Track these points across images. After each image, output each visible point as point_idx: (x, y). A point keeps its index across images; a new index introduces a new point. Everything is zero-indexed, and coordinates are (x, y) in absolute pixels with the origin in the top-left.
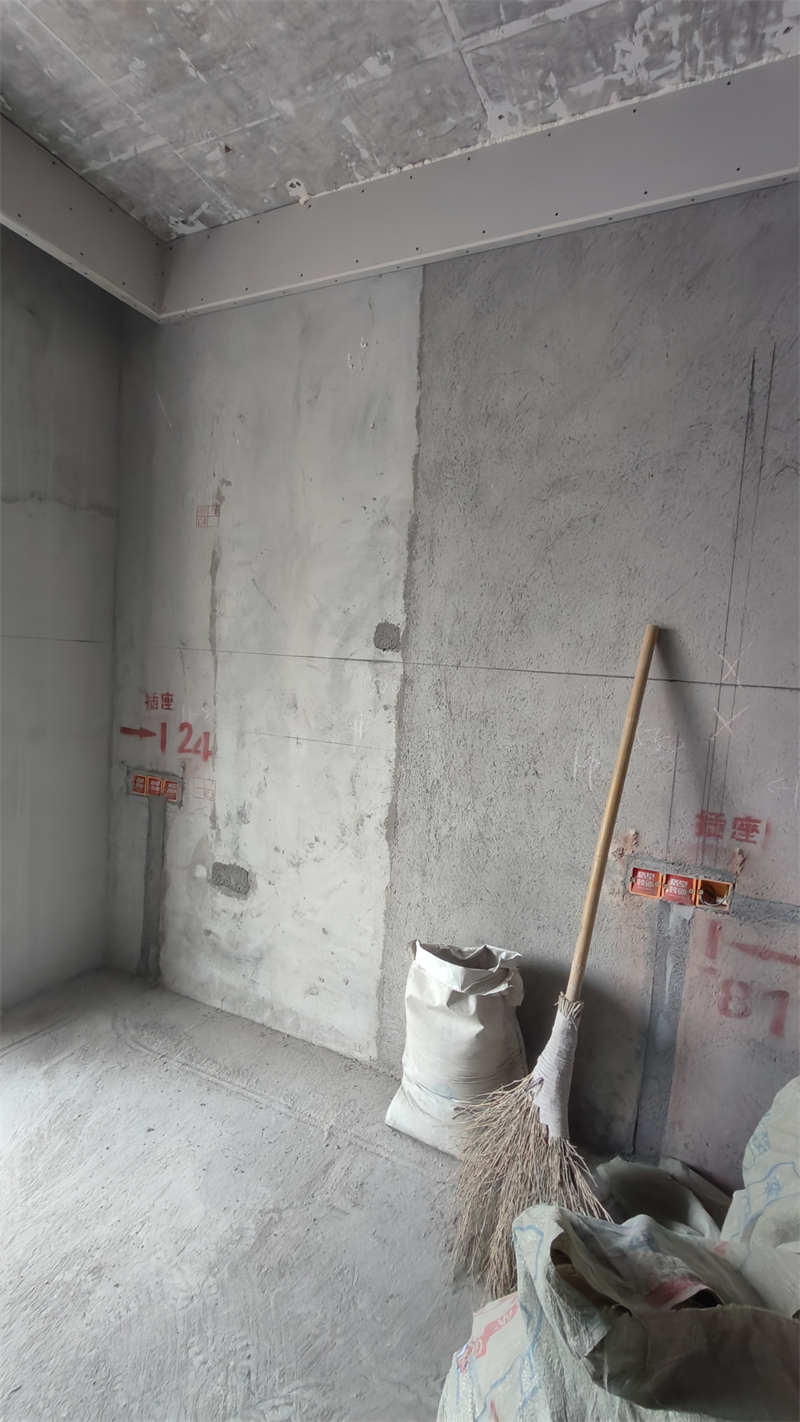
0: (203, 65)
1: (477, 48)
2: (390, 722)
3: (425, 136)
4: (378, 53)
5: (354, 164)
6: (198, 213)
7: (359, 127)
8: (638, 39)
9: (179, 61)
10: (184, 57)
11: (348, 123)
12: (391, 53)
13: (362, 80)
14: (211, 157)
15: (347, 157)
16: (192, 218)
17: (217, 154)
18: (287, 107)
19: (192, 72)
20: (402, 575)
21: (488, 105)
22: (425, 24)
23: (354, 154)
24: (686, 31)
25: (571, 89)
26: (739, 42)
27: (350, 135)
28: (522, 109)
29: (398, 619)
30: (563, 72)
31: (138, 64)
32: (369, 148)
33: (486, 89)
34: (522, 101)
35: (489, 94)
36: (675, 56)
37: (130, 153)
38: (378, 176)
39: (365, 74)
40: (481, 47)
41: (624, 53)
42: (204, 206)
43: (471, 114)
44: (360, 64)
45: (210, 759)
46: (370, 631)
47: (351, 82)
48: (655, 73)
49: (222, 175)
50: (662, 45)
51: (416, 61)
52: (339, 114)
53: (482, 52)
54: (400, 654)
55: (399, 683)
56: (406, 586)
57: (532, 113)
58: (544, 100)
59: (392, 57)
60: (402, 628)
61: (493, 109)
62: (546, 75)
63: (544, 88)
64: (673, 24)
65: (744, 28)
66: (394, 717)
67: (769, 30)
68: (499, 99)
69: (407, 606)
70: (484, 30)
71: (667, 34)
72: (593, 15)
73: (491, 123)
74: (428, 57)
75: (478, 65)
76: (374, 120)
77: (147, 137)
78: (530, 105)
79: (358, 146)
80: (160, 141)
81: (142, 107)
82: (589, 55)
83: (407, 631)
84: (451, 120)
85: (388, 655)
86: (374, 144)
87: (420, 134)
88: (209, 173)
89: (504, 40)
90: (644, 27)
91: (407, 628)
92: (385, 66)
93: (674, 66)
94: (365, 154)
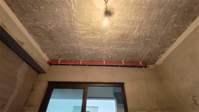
0: (149, 38)
6: (160, 53)
9: (146, 40)
10: (146, 39)
14: (157, 46)
16: (160, 54)
17: (158, 45)
18: (164, 32)
19: (148, 39)
27: (177, 26)
31: (142, 44)
37: (147, 53)
42: (160, 52)
47: (171, 21)
49: (160, 46)
77: (148, 50)
80: (150, 49)
81: (145, 48)
88: (158, 48)
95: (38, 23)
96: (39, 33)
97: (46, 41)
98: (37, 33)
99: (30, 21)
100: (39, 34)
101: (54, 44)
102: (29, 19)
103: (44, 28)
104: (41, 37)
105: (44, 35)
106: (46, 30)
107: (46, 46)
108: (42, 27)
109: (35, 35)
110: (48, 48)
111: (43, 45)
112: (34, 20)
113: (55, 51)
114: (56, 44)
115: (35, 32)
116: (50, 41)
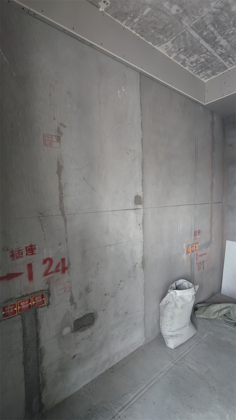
1: (188, 31)
2: (141, 229)
3: (152, 33)
4: (180, 8)
5: (129, 19)
7: (148, 14)
8: (198, 57)
11: (148, 10)
12: (181, 11)
13: (168, 7)
15: (132, 15)
20: (141, 179)
21: (169, 42)
22: (193, 16)
23: (134, 18)
24: (202, 62)
25: (181, 54)
26: (200, 71)
28: (171, 49)
29: (140, 194)
30: (185, 50)
32: (140, 20)
33: (175, 39)
34: (174, 47)
35: (174, 40)
36: (194, 64)
38: (128, 28)
39: (171, 7)
40: (188, 32)
41: (194, 57)
43: (165, 40)
44: (174, 4)
45: (66, 271)
46: (132, 198)
48: (189, 64)
50: (196, 61)
51: (180, 19)
52: (150, 5)
53: (187, 32)
54: (142, 205)
55: (142, 215)
56: (142, 183)
57: (171, 51)
58: (176, 52)
59: (180, 12)
60: (142, 197)
61: (169, 43)
62: (183, 48)
63: (179, 49)
64: (203, 60)
65: (202, 70)
66: (142, 227)
67: (203, 72)
68: (172, 42)
69: (143, 189)
70: (194, 30)
71: (199, 61)
72: (202, 47)
73: (163, 46)
74: (182, 21)
75: (182, 33)
76: (153, 17)
78: (173, 50)
79: (139, 17)
82: (191, 52)
83: (143, 198)
84: (161, 36)
85: (139, 206)
86: (142, 21)
87: (152, 32)
89: (192, 35)
90: (201, 57)
91: (143, 196)
92: (176, 11)
93: (192, 66)
94: (136, 20)
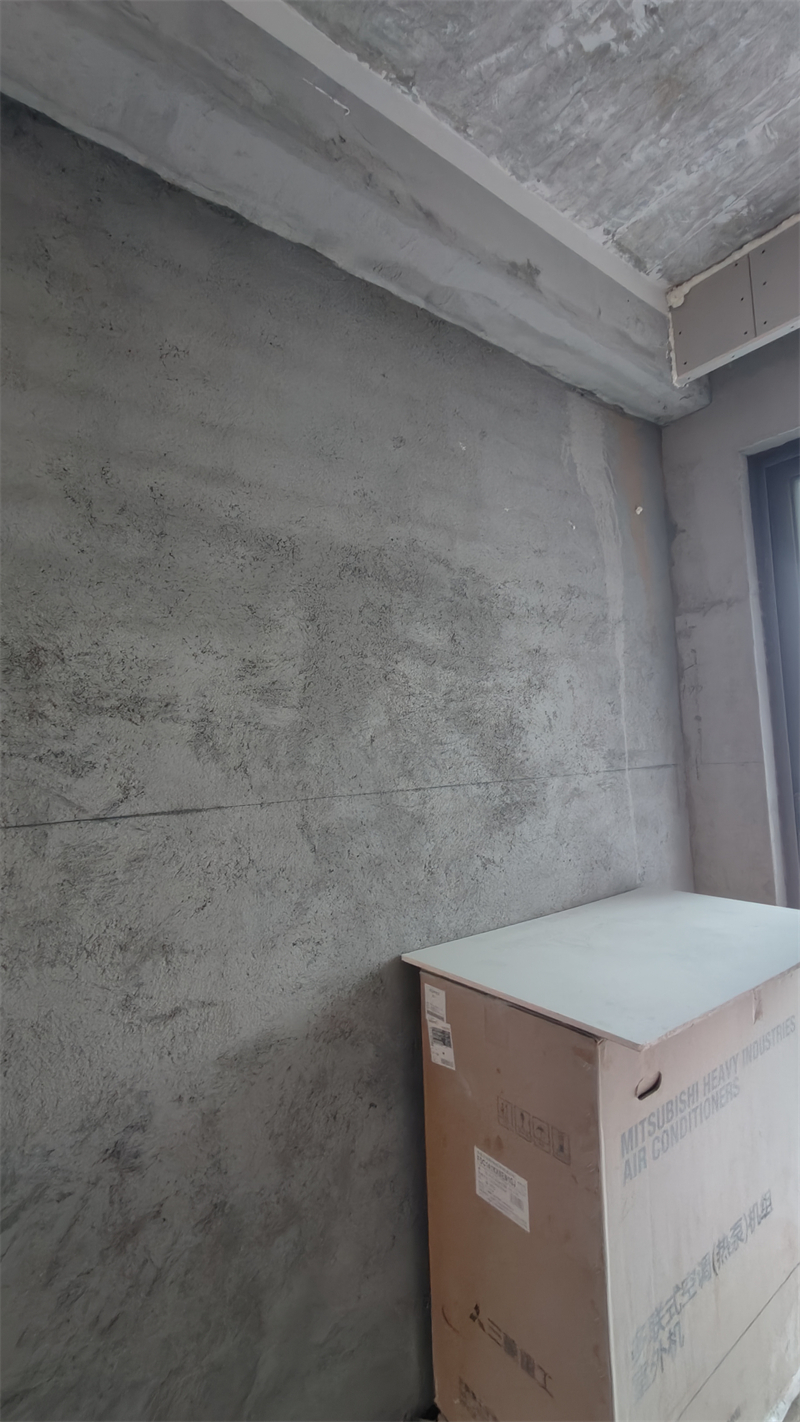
95: (554, 36)
96: (579, 120)
97: (637, 156)
98: (566, 136)
99: (505, 69)
100: (578, 130)
101: (701, 137)
102: (492, 59)
103: (608, 32)
104: (597, 146)
105: (612, 110)
106: (623, 48)
107: (645, 203)
108: (590, 43)
109: (559, 164)
110: (661, 212)
111: (625, 212)
112: (526, 29)
113: (722, 199)
114: (721, 125)
115: (550, 138)
116: (666, 127)
